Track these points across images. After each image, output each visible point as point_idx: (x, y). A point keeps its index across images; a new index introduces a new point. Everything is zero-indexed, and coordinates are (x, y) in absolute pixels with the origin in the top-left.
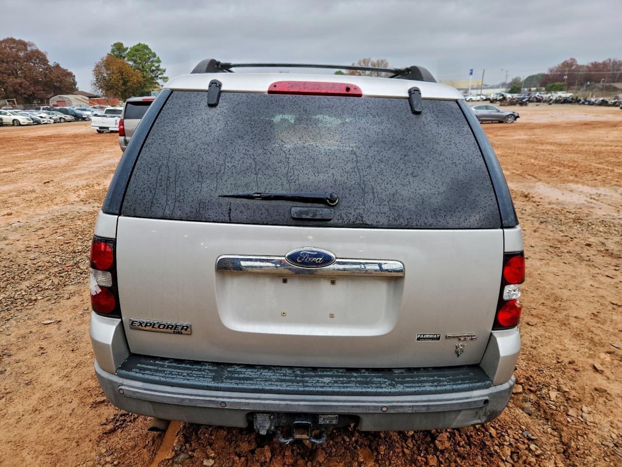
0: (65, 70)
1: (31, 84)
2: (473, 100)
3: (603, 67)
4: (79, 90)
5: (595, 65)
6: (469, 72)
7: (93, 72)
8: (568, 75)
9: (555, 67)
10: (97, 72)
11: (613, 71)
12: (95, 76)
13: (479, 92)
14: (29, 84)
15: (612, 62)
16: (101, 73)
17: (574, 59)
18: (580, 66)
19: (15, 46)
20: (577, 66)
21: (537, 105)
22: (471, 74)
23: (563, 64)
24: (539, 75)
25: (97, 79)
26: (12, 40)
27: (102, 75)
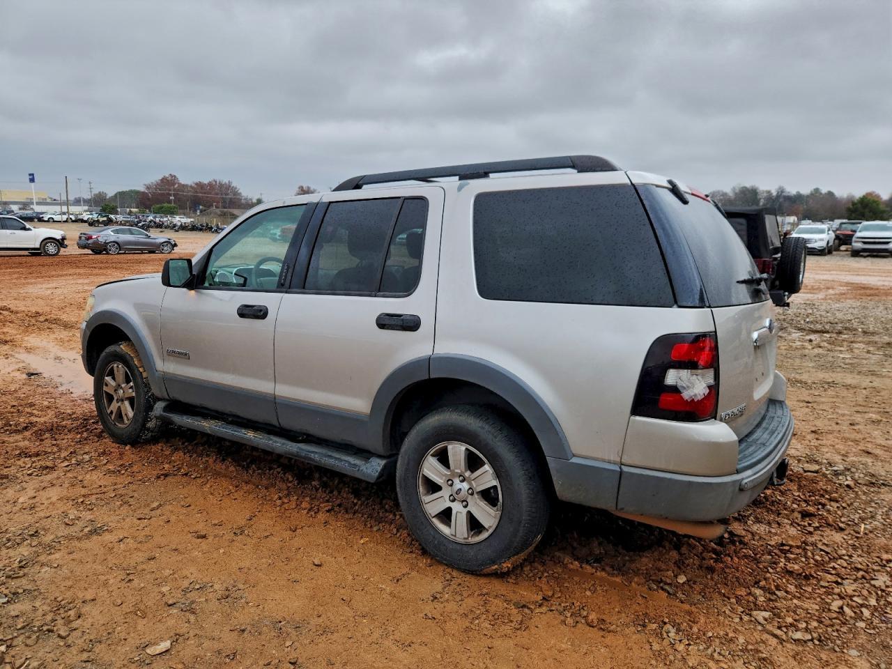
2: (55, 220)
3: (209, 189)
5: (200, 185)
6: (28, 178)
8: (174, 195)
9: (152, 183)
11: (222, 194)
13: (64, 209)
15: (218, 183)
17: (175, 176)
18: (184, 185)
20: (179, 184)
21: (161, 232)
22: (32, 180)
23: (162, 180)
24: (131, 191)
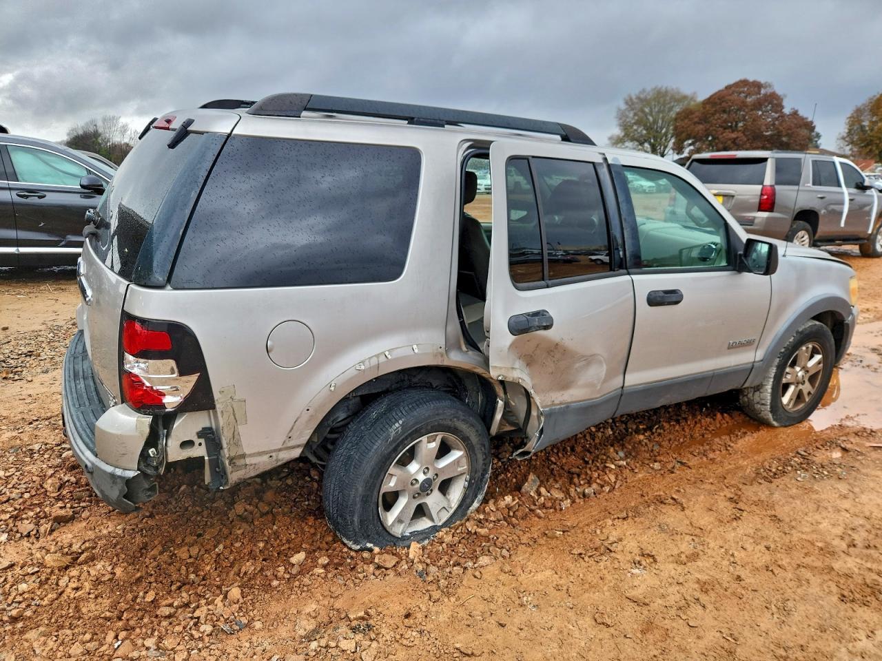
0: (803, 119)
1: (748, 140)
4: (821, 147)
7: (847, 121)
10: (855, 120)
12: (847, 127)
14: (745, 139)
16: (859, 121)
19: (746, 89)
25: (850, 131)
26: (744, 83)
27: (859, 124)
